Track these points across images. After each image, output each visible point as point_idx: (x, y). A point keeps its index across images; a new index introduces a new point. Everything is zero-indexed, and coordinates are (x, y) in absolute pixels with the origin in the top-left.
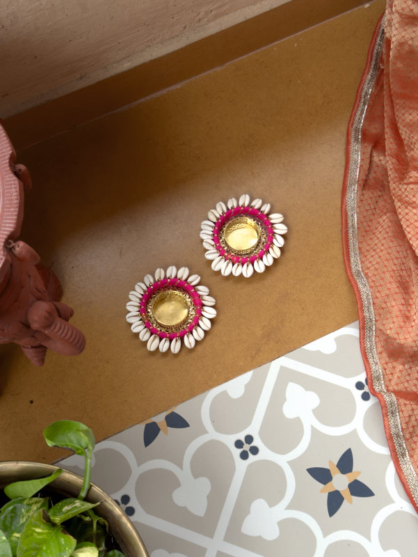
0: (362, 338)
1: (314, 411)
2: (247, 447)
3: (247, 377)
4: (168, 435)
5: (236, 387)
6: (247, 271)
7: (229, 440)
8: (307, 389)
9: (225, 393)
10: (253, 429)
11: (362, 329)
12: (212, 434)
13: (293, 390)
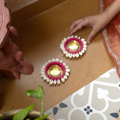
0: (118, 71)
1: (108, 96)
2: (88, 110)
3: (84, 88)
4: (61, 111)
5: (81, 92)
6: (77, 55)
7: (82, 109)
8: (104, 89)
9: (77, 94)
10: (89, 104)
11: (117, 68)
12: (76, 108)
13: (99, 90)
